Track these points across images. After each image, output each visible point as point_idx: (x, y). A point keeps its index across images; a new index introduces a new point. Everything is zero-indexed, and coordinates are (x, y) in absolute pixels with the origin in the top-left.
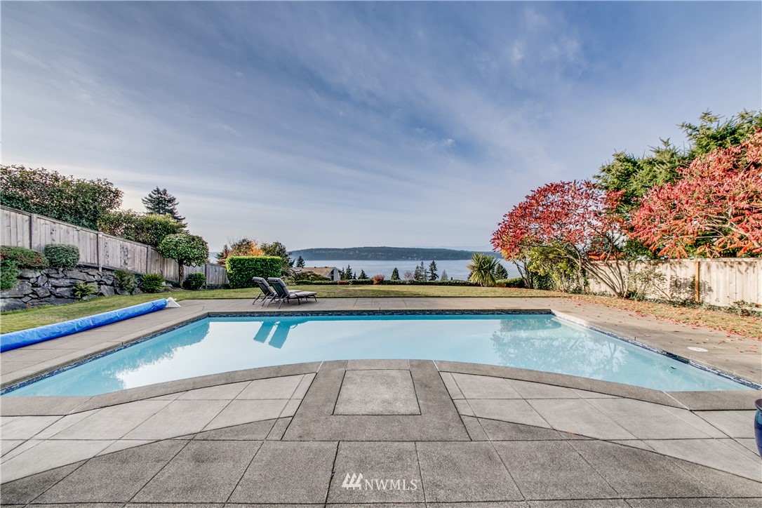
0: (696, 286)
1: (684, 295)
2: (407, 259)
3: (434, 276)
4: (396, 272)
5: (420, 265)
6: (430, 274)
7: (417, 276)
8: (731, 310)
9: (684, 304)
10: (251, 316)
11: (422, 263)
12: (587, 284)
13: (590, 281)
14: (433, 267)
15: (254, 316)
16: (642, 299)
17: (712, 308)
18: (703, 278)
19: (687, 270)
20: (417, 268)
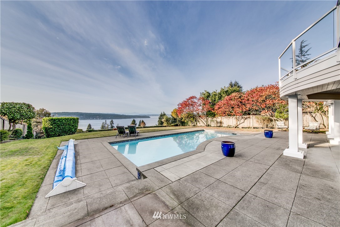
0: (221, 123)
1: (219, 125)
2: (93, 119)
3: (112, 127)
4: (90, 126)
5: (105, 122)
6: (110, 126)
7: (103, 127)
8: (227, 127)
9: (219, 127)
10: (127, 141)
11: (106, 121)
12: (197, 124)
13: (197, 123)
14: (112, 123)
15: (128, 141)
16: (211, 126)
17: (224, 127)
18: (222, 121)
19: (219, 119)
20: (103, 123)
